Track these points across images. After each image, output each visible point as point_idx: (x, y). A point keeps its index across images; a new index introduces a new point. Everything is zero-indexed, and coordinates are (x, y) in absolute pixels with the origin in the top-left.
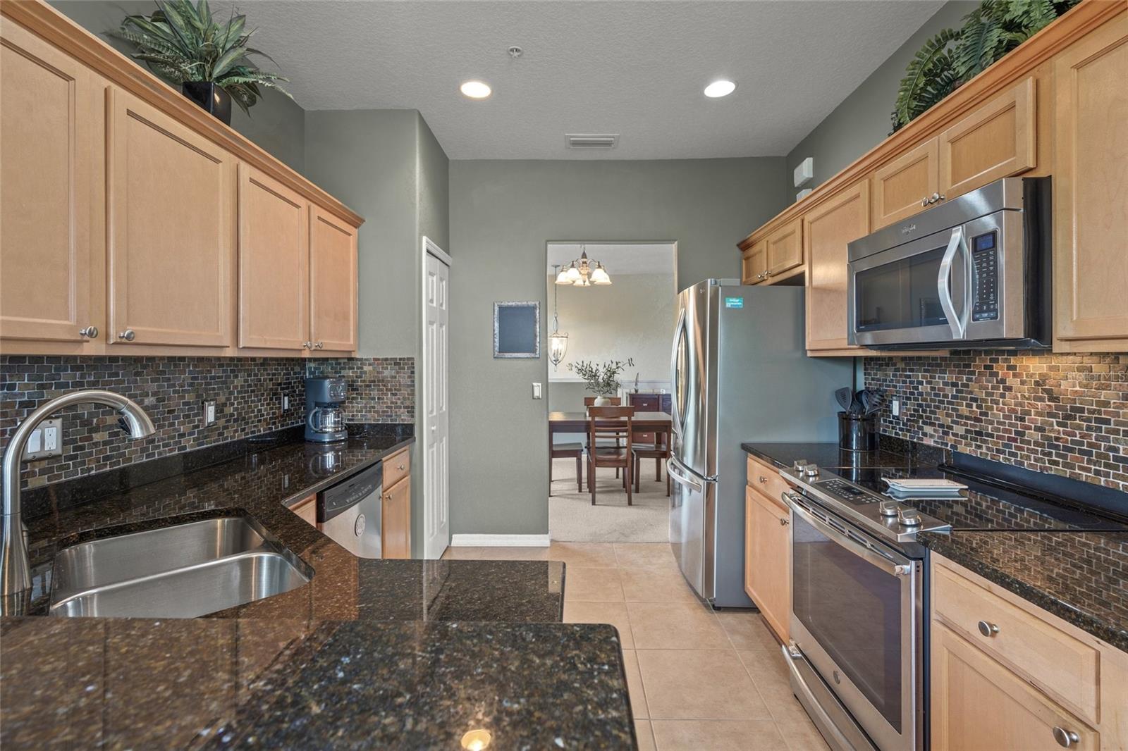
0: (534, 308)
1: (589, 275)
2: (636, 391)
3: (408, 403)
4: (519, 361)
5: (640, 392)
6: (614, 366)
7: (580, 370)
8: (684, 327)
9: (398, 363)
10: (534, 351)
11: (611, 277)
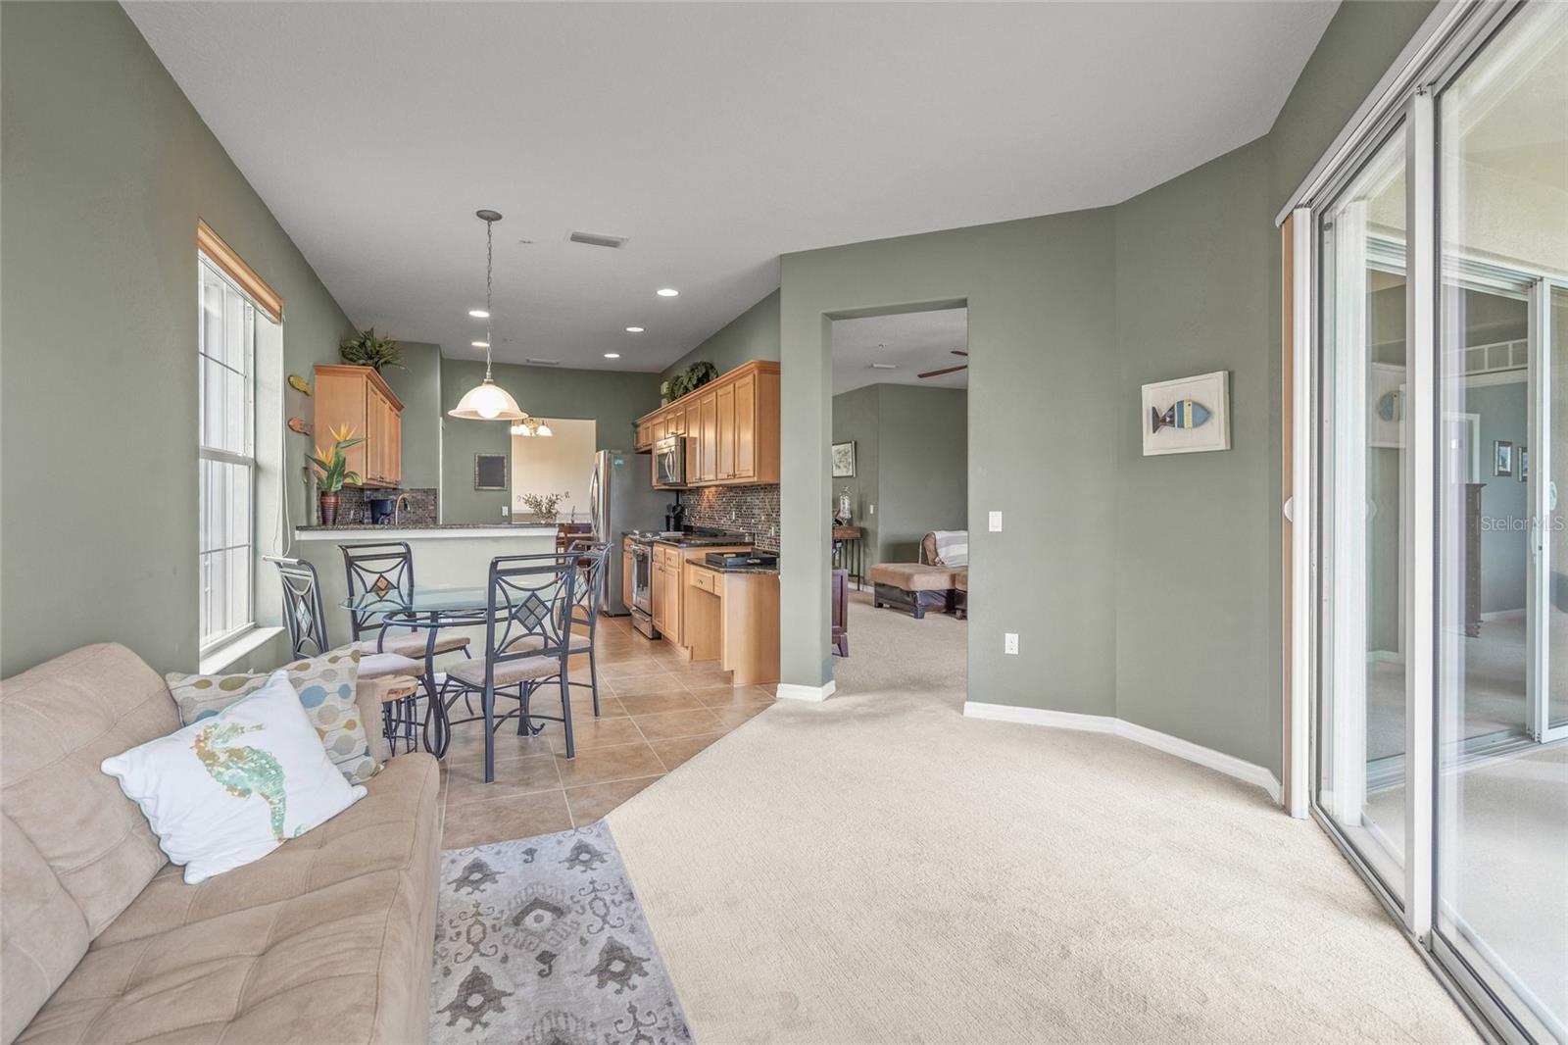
0: (503, 458)
1: (535, 429)
2: (573, 521)
3: (433, 515)
4: (493, 493)
5: (576, 522)
6: (554, 498)
7: (527, 501)
8: (596, 473)
9: (426, 492)
10: (503, 486)
11: (552, 432)
